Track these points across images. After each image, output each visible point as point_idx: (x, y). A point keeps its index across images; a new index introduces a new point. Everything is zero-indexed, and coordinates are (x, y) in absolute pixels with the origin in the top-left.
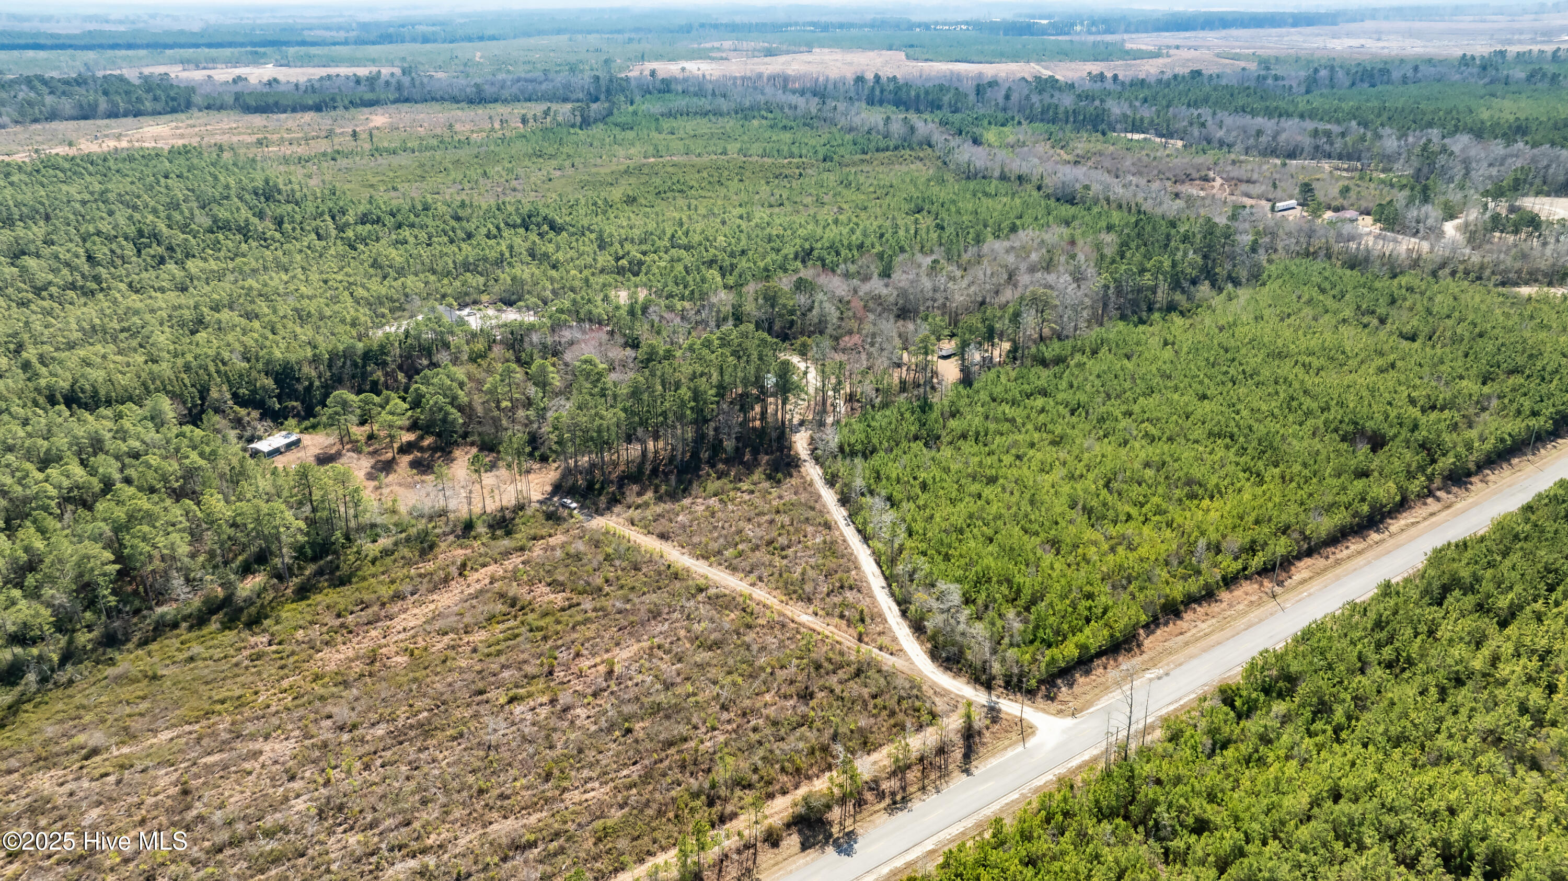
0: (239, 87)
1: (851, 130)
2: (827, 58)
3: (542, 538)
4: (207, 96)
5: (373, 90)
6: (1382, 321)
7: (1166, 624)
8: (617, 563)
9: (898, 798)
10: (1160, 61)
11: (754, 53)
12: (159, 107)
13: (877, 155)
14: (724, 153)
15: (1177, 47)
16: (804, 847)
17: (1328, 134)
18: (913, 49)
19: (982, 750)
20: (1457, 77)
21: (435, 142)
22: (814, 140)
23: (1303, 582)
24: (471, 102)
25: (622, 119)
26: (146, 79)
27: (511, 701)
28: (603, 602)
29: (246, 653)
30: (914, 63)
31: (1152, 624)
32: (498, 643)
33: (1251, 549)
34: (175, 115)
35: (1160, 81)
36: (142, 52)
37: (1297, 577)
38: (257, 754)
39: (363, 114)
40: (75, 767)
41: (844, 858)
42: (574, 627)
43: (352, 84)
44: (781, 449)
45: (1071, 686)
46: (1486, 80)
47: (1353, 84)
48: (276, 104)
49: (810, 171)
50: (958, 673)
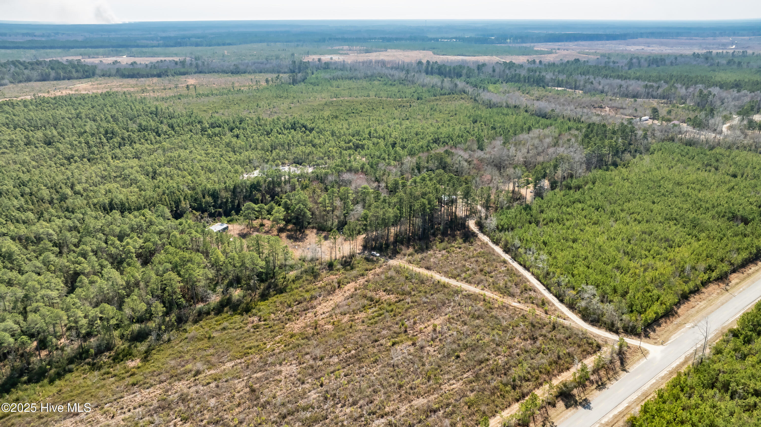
0: (117, 66)
1: (423, 86)
2: (395, 53)
3: (371, 270)
4: (102, 70)
5: (184, 67)
6: (717, 169)
7: (684, 303)
8: (413, 281)
9: (600, 383)
10: (553, 55)
11: (360, 52)
12: (80, 75)
13: (442, 97)
14: (368, 96)
15: (559, 49)
16: (567, 407)
17: (652, 86)
18: (435, 50)
19: (628, 361)
20: (695, 63)
21: (226, 91)
22: (409, 90)
23: (737, 284)
24: (232, 73)
25: (313, 81)
26: (70, 62)
27: (394, 344)
28: (414, 299)
29: (250, 325)
30: (438, 56)
31: (678, 304)
32: (374, 318)
33: (710, 269)
34: (89, 79)
35: (562, 64)
36: (59, 50)
37: (733, 282)
38: (280, 372)
39: (182, 78)
40: (192, 379)
41: (587, 410)
42: (406, 310)
43: (174, 64)
44: (464, 228)
45: (654, 331)
46: (709, 64)
47: (649, 65)
48: (138, 74)
49: (414, 104)
50: (600, 327)
